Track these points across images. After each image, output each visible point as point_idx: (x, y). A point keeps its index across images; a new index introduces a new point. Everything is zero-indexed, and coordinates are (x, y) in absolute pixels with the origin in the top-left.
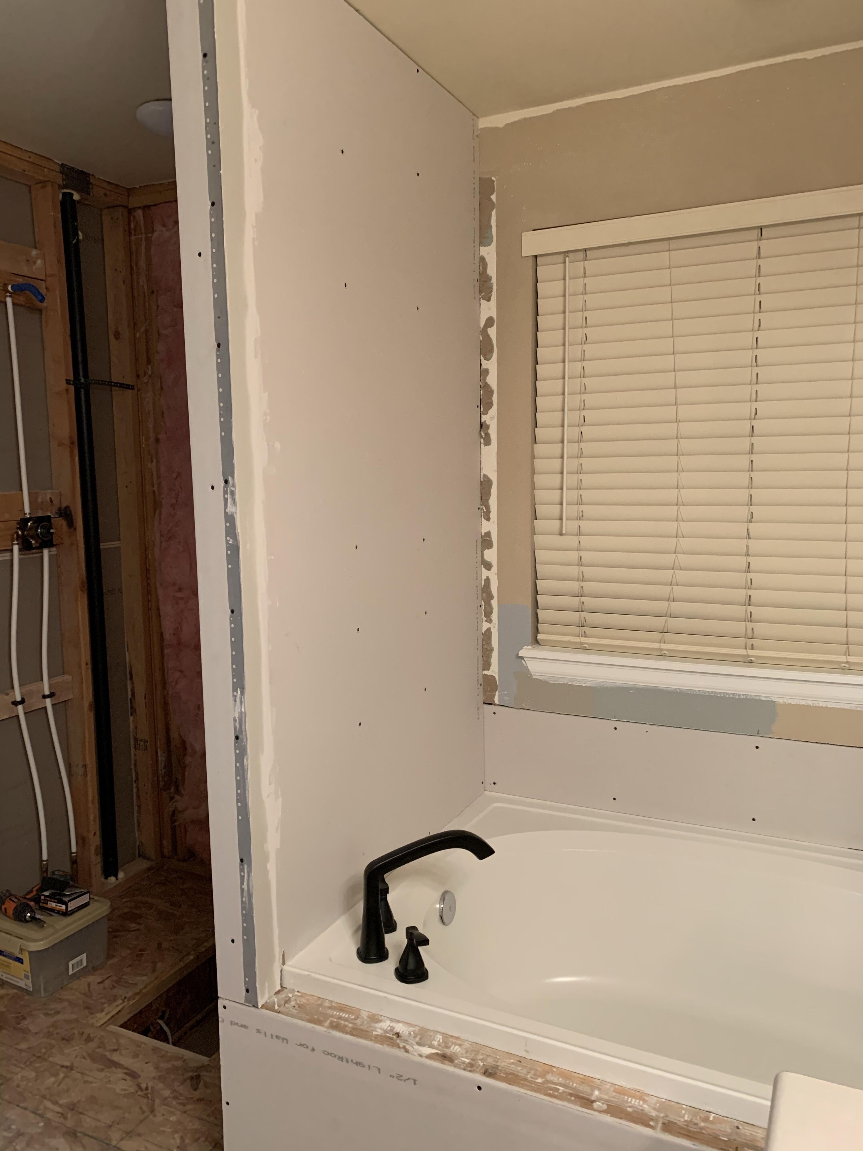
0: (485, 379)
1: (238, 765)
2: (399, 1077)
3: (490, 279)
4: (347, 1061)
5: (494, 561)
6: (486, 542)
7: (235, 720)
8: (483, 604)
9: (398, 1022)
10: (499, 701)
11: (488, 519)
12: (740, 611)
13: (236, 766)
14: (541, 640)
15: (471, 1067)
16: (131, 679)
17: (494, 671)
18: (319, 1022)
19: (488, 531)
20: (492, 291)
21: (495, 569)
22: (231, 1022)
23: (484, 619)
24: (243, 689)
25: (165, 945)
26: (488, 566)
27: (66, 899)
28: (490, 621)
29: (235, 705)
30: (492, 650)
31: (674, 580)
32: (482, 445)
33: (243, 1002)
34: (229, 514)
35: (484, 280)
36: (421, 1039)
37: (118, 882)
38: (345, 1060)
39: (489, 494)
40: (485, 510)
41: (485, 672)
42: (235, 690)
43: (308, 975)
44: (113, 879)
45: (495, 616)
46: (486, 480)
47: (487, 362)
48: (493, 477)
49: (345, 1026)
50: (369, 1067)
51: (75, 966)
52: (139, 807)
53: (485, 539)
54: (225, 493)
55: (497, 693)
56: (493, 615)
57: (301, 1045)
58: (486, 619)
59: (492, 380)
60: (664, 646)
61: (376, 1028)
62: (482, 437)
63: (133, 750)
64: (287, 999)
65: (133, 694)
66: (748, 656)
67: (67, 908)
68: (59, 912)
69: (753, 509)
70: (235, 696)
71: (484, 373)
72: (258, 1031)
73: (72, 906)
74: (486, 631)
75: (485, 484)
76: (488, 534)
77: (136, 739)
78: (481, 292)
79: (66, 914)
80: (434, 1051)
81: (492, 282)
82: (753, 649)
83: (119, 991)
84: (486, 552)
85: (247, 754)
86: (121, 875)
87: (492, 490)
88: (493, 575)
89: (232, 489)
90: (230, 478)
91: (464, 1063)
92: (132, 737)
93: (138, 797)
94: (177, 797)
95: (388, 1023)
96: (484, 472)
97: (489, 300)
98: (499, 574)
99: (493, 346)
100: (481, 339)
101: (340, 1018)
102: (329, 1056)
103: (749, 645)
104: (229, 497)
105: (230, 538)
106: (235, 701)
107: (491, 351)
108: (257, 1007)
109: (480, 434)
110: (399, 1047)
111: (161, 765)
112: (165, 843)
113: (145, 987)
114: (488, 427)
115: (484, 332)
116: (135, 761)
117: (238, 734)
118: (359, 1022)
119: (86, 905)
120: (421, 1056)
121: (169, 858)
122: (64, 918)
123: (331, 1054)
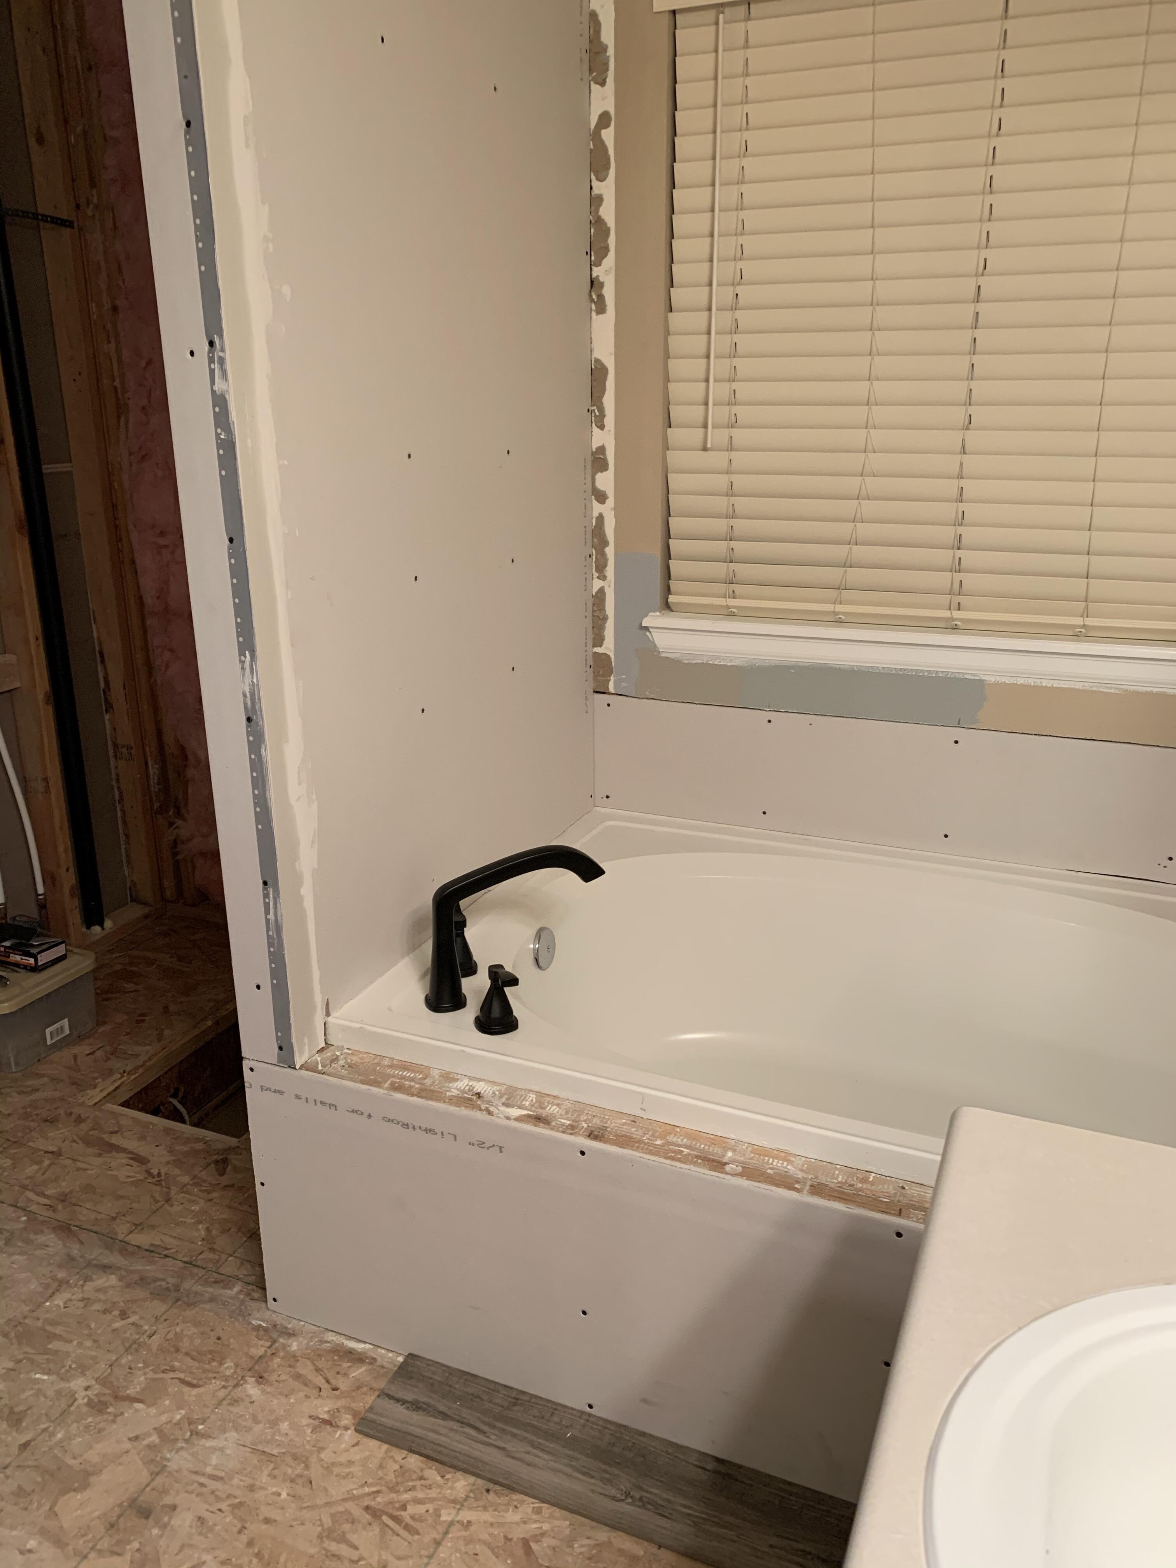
0: (597, 210)
1: (253, 757)
2: (481, 1144)
3: (605, 48)
4: (414, 1128)
5: (610, 490)
6: (598, 461)
7: (244, 695)
8: (594, 552)
9: (480, 1080)
10: (615, 689)
11: (602, 427)
12: (945, 557)
13: (250, 758)
14: (674, 603)
15: (572, 1129)
16: (103, 662)
17: (608, 647)
18: (376, 1083)
19: (601, 444)
20: (608, 70)
21: (610, 502)
22: (262, 1087)
23: (596, 575)
24: (253, 652)
25: (173, 1008)
26: (601, 497)
27: (34, 951)
28: (603, 577)
29: (244, 675)
30: (605, 618)
31: (859, 515)
32: (594, 314)
33: (276, 1063)
34: (217, 393)
35: (596, 49)
36: (507, 1099)
37: (105, 932)
38: (411, 1126)
39: (603, 390)
40: (597, 414)
41: (597, 650)
42: (242, 653)
43: (361, 1028)
44: (97, 929)
45: (610, 571)
46: (599, 367)
47: (599, 183)
48: (610, 363)
49: (411, 1087)
50: (442, 1133)
51: (55, 1034)
52: (127, 836)
53: (597, 456)
54: (211, 361)
55: (612, 678)
56: (607, 569)
57: (353, 1111)
58: (598, 575)
59: (608, 212)
60: (839, 608)
61: (450, 1088)
62: (592, 300)
63: (112, 760)
64: (335, 1057)
65: (107, 683)
66: (953, 619)
67: (36, 961)
68: (26, 967)
69: (972, 410)
70: (242, 662)
71: (596, 201)
72: (298, 1097)
73: (43, 959)
74: (597, 593)
75: (598, 373)
76: (602, 449)
77: (116, 745)
78: (591, 71)
79: (35, 969)
80: (525, 1112)
81: (608, 54)
82: (959, 609)
83: (116, 1064)
84: (599, 477)
85: (264, 742)
86: (108, 924)
87: (608, 383)
88: (607, 510)
89: (221, 354)
90: (216, 339)
91: (564, 1125)
92: (110, 743)
93: (125, 823)
94: (179, 822)
95: (466, 1081)
96: (596, 355)
97: (603, 83)
98: (616, 509)
99: (608, 159)
100: (592, 147)
101: (403, 1078)
102: (390, 1123)
103: (954, 604)
104: (216, 366)
105: (222, 430)
106: (243, 668)
107: (607, 167)
108: (295, 1068)
109: (591, 296)
110: (480, 1110)
111: (154, 780)
112: (166, 883)
113: (150, 1059)
114: (602, 285)
115: (596, 136)
116: (117, 775)
117: (250, 715)
118: (428, 1082)
119: (63, 958)
120: (508, 1118)
121: (172, 902)
122: (33, 974)
123: (392, 1121)
